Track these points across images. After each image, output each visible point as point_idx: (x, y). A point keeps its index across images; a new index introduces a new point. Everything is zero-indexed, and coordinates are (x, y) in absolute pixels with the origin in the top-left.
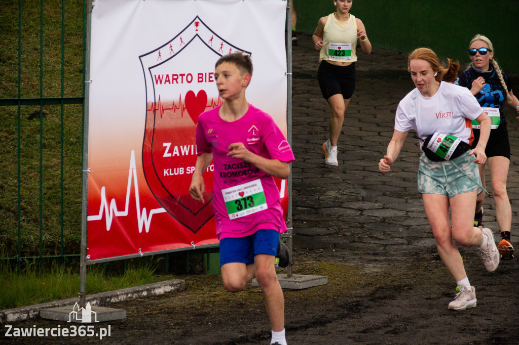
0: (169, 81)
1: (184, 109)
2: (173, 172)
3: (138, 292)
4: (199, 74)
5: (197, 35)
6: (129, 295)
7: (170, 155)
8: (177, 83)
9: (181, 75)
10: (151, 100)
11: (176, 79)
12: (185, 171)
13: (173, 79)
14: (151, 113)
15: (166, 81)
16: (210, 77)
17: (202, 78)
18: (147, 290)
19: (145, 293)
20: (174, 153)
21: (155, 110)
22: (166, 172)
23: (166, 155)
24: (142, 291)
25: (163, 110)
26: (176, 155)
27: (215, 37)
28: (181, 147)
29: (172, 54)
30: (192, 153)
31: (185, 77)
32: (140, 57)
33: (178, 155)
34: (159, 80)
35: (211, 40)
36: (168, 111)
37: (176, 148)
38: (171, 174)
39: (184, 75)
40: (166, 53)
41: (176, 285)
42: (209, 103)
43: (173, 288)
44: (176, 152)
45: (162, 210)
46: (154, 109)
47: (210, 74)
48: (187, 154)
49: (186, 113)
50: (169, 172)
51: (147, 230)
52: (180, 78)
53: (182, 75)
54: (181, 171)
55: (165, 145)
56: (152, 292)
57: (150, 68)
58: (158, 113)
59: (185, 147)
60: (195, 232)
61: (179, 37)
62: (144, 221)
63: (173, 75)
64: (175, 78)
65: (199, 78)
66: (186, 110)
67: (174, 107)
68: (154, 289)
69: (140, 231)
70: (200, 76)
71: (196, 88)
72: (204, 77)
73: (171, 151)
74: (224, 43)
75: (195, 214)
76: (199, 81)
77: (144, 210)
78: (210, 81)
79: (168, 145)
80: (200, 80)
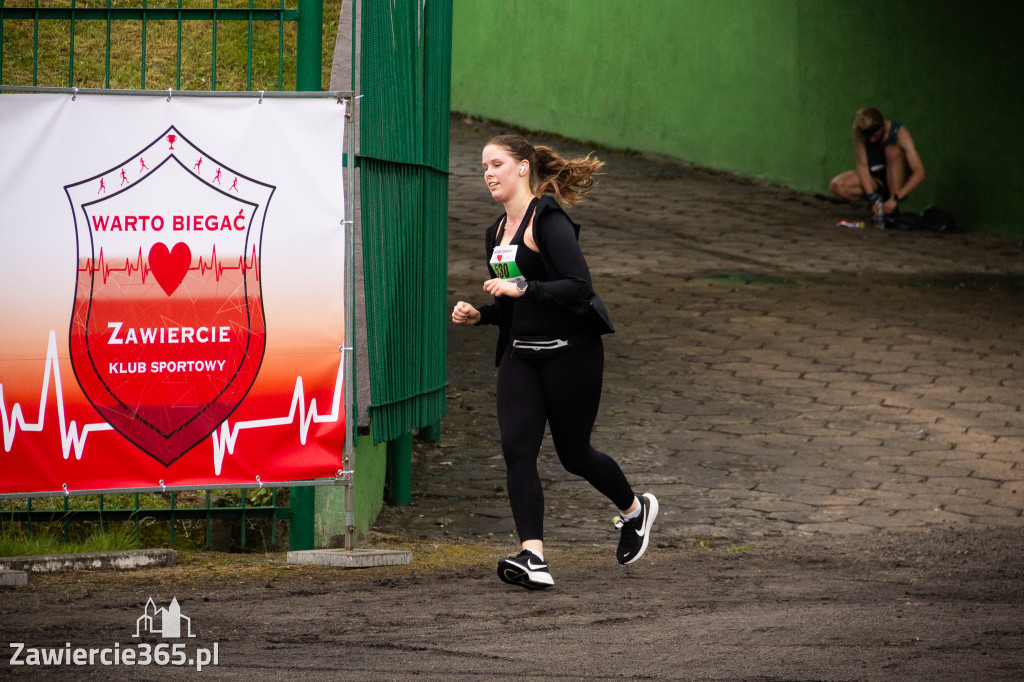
0: (119, 226)
1: (147, 271)
2: (125, 368)
3: (84, 560)
4: (175, 218)
5: (172, 155)
6: (67, 564)
7: (120, 341)
8: (134, 229)
9: (140, 217)
10: (86, 254)
11: (133, 224)
12: (149, 367)
13: (127, 224)
14: (85, 276)
15: (114, 226)
16: (196, 223)
17: (181, 223)
18: (102, 559)
19: (97, 564)
20: (128, 339)
21: (92, 271)
22: (112, 368)
23: (113, 341)
24: (92, 560)
25: (108, 271)
26: (131, 342)
27: (204, 158)
28: (142, 330)
29: (126, 185)
30: (162, 341)
31: (148, 222)
32: (66, 188)
33: (136, 342)
34: (100, 223)
35: (198, 165)
36: (117, 273)
37: (132, 331)
38: (122, 371)
39: (148, 217)
40: (113, 182)
41: (160, 556)
42: (194, 262)
43: (152, 561)
44: (132, 336)
45: (106, 427)
46: (91, 268)
47: (196, 218)
48: (152, 341)
49: (151, 276)
50: (118, 368)
51: (78, 456)
52: (140, 222)
53: (144, 218)
54: (141, 367)
55: (110, 325)
56: (112, 562)
57: (83, 206)
58: (99, 275)
59: (149, 330)
60: (167, 466)
61: (139, 158)
62: (73, 441)
63: (127, 218)
64: (131, 222)
65: (175, 223)
66: (150, 272)
67: (129, 267)
68: (115, 558)
69: (66, 455)
70: (178, 220)
71: (170, 239)
72: (185, 223)
73: (122, 335)
74: (222, 169)
75: (167, 437)
76: (175, 229)
77: (73, 424)
78: (195, 229)
79: (117, 326)
80: (178, 226)
